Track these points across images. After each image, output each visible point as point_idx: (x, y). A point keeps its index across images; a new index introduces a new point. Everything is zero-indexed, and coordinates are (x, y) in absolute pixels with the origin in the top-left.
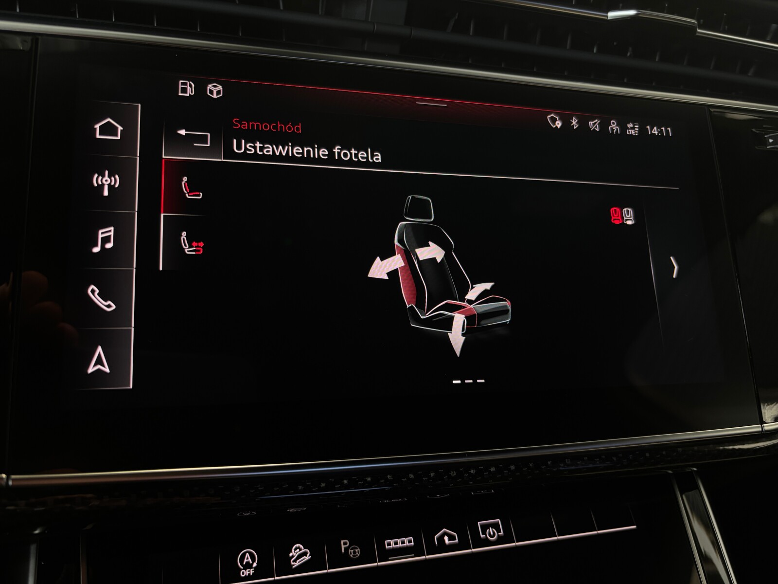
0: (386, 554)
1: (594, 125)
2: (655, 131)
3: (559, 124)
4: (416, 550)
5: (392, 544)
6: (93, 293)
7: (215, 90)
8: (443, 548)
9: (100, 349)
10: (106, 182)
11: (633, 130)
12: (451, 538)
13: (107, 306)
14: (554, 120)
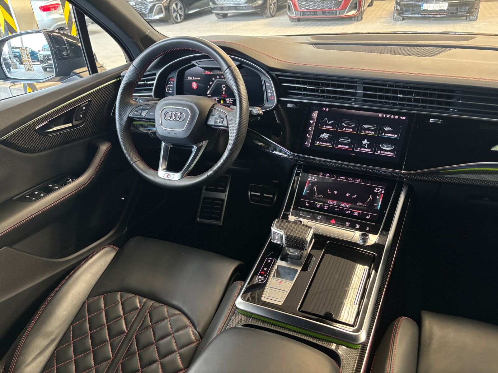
0: (340, 178)
1: (388, 116)
2: (401, 118)
3: (381, 116)
4: (345, 179)
5: (341, 178)
6: (308, 135)
7: (327, 109)
8: (349, 180)
9: (307, 142)
10: (312, 121)
11: (396, 117)
12: (351, 179)
13: (309, 137)
14: (380, 115)
